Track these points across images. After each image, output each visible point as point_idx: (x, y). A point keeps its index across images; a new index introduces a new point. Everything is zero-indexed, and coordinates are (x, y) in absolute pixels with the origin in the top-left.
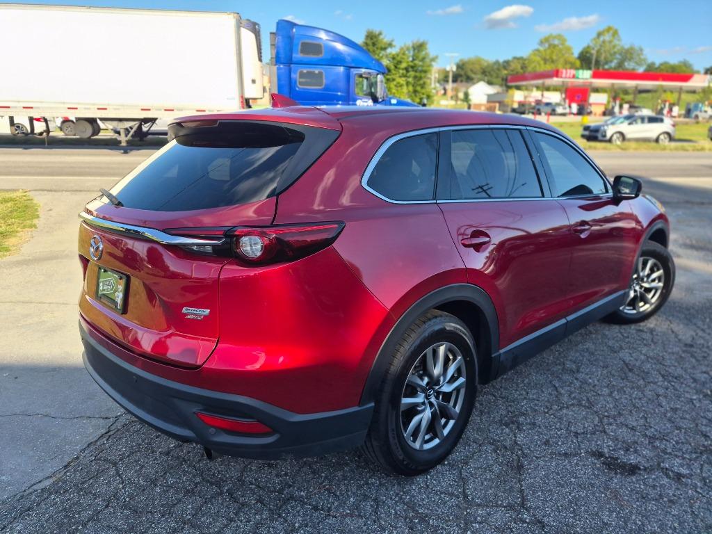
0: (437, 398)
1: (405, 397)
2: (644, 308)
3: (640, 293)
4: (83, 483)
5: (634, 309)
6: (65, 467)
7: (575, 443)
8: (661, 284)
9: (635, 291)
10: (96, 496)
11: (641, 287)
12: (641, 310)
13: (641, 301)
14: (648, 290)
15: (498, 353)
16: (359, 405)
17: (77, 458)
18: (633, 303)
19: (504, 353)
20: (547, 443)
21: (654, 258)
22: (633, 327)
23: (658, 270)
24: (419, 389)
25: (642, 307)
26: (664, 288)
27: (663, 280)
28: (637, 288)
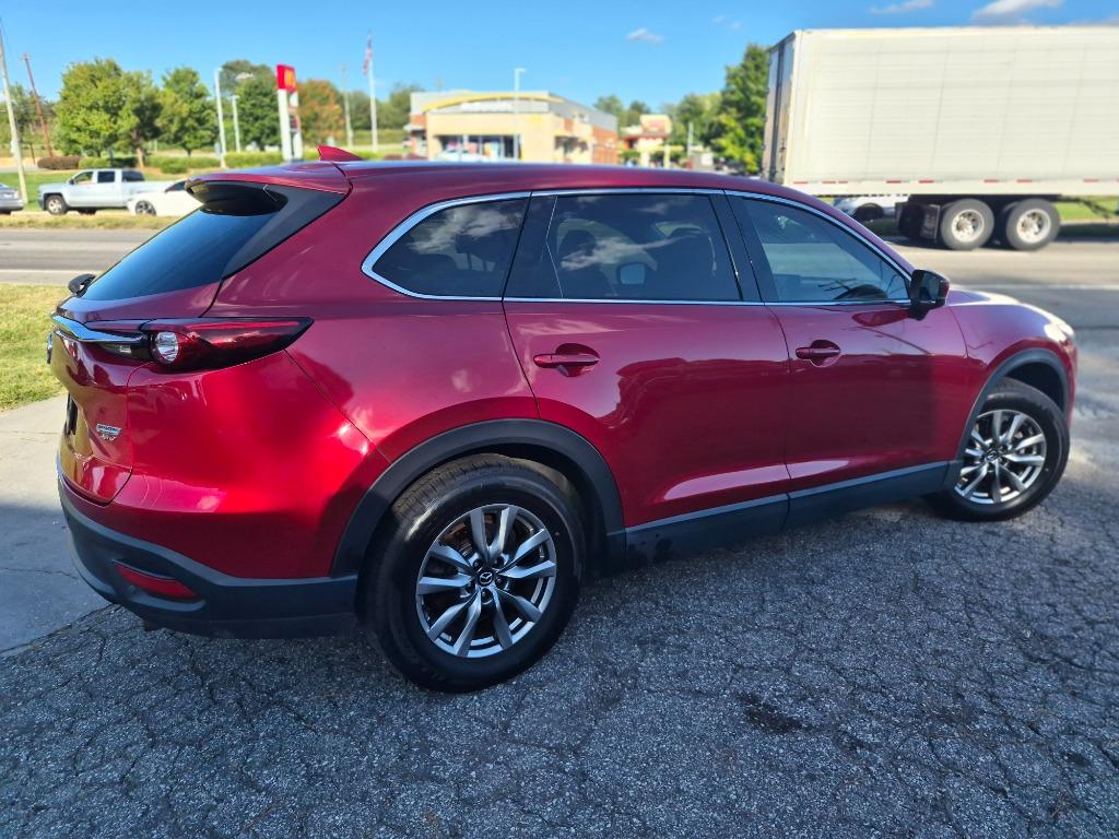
0: (500, 586)
1: (428, 574)
2: (1008, 496)
3: (1001, 470)
4: (56, 656)
5: (990, 497)
6: (50, 635)
7: (726, 679)
8: (1041, 459)
9: (991, 467)
10: (60, 671)
11: (1005, 460)
12: (1004, 499)
13: (1003, 486)
14: (1018, 467)
15: (622, 532)
16: (330, 573)
17: (70, 627)
18: (988, 485)
19: (634, 532)
20: (682, 675)
21: (1025, 413)
22: (984, 526)
23: (1035, 433)
24: (460, 569)
25: (1004, 495)
26: (1046, 464)
27: (1045, 451)
28: (996, 462)
